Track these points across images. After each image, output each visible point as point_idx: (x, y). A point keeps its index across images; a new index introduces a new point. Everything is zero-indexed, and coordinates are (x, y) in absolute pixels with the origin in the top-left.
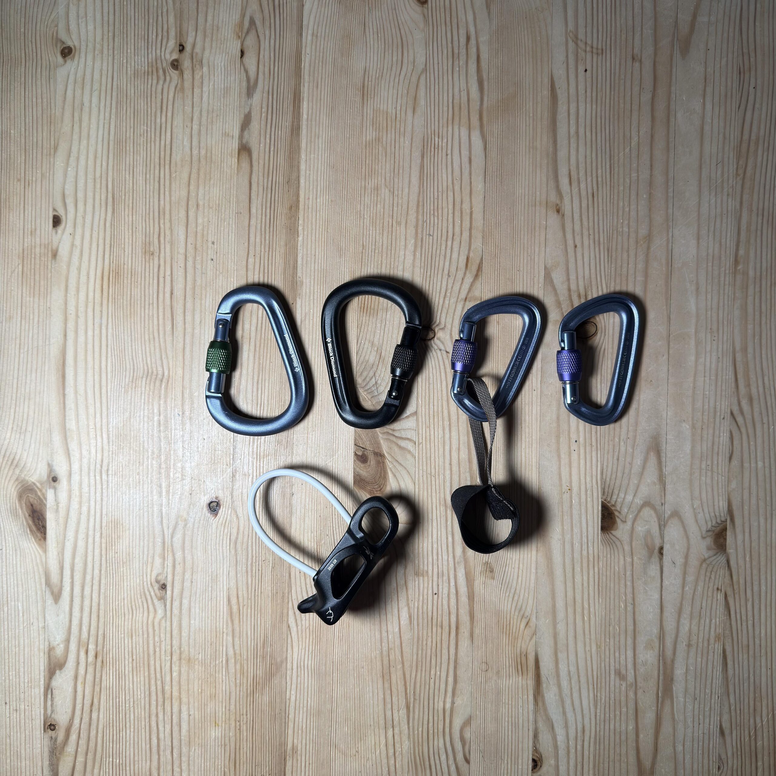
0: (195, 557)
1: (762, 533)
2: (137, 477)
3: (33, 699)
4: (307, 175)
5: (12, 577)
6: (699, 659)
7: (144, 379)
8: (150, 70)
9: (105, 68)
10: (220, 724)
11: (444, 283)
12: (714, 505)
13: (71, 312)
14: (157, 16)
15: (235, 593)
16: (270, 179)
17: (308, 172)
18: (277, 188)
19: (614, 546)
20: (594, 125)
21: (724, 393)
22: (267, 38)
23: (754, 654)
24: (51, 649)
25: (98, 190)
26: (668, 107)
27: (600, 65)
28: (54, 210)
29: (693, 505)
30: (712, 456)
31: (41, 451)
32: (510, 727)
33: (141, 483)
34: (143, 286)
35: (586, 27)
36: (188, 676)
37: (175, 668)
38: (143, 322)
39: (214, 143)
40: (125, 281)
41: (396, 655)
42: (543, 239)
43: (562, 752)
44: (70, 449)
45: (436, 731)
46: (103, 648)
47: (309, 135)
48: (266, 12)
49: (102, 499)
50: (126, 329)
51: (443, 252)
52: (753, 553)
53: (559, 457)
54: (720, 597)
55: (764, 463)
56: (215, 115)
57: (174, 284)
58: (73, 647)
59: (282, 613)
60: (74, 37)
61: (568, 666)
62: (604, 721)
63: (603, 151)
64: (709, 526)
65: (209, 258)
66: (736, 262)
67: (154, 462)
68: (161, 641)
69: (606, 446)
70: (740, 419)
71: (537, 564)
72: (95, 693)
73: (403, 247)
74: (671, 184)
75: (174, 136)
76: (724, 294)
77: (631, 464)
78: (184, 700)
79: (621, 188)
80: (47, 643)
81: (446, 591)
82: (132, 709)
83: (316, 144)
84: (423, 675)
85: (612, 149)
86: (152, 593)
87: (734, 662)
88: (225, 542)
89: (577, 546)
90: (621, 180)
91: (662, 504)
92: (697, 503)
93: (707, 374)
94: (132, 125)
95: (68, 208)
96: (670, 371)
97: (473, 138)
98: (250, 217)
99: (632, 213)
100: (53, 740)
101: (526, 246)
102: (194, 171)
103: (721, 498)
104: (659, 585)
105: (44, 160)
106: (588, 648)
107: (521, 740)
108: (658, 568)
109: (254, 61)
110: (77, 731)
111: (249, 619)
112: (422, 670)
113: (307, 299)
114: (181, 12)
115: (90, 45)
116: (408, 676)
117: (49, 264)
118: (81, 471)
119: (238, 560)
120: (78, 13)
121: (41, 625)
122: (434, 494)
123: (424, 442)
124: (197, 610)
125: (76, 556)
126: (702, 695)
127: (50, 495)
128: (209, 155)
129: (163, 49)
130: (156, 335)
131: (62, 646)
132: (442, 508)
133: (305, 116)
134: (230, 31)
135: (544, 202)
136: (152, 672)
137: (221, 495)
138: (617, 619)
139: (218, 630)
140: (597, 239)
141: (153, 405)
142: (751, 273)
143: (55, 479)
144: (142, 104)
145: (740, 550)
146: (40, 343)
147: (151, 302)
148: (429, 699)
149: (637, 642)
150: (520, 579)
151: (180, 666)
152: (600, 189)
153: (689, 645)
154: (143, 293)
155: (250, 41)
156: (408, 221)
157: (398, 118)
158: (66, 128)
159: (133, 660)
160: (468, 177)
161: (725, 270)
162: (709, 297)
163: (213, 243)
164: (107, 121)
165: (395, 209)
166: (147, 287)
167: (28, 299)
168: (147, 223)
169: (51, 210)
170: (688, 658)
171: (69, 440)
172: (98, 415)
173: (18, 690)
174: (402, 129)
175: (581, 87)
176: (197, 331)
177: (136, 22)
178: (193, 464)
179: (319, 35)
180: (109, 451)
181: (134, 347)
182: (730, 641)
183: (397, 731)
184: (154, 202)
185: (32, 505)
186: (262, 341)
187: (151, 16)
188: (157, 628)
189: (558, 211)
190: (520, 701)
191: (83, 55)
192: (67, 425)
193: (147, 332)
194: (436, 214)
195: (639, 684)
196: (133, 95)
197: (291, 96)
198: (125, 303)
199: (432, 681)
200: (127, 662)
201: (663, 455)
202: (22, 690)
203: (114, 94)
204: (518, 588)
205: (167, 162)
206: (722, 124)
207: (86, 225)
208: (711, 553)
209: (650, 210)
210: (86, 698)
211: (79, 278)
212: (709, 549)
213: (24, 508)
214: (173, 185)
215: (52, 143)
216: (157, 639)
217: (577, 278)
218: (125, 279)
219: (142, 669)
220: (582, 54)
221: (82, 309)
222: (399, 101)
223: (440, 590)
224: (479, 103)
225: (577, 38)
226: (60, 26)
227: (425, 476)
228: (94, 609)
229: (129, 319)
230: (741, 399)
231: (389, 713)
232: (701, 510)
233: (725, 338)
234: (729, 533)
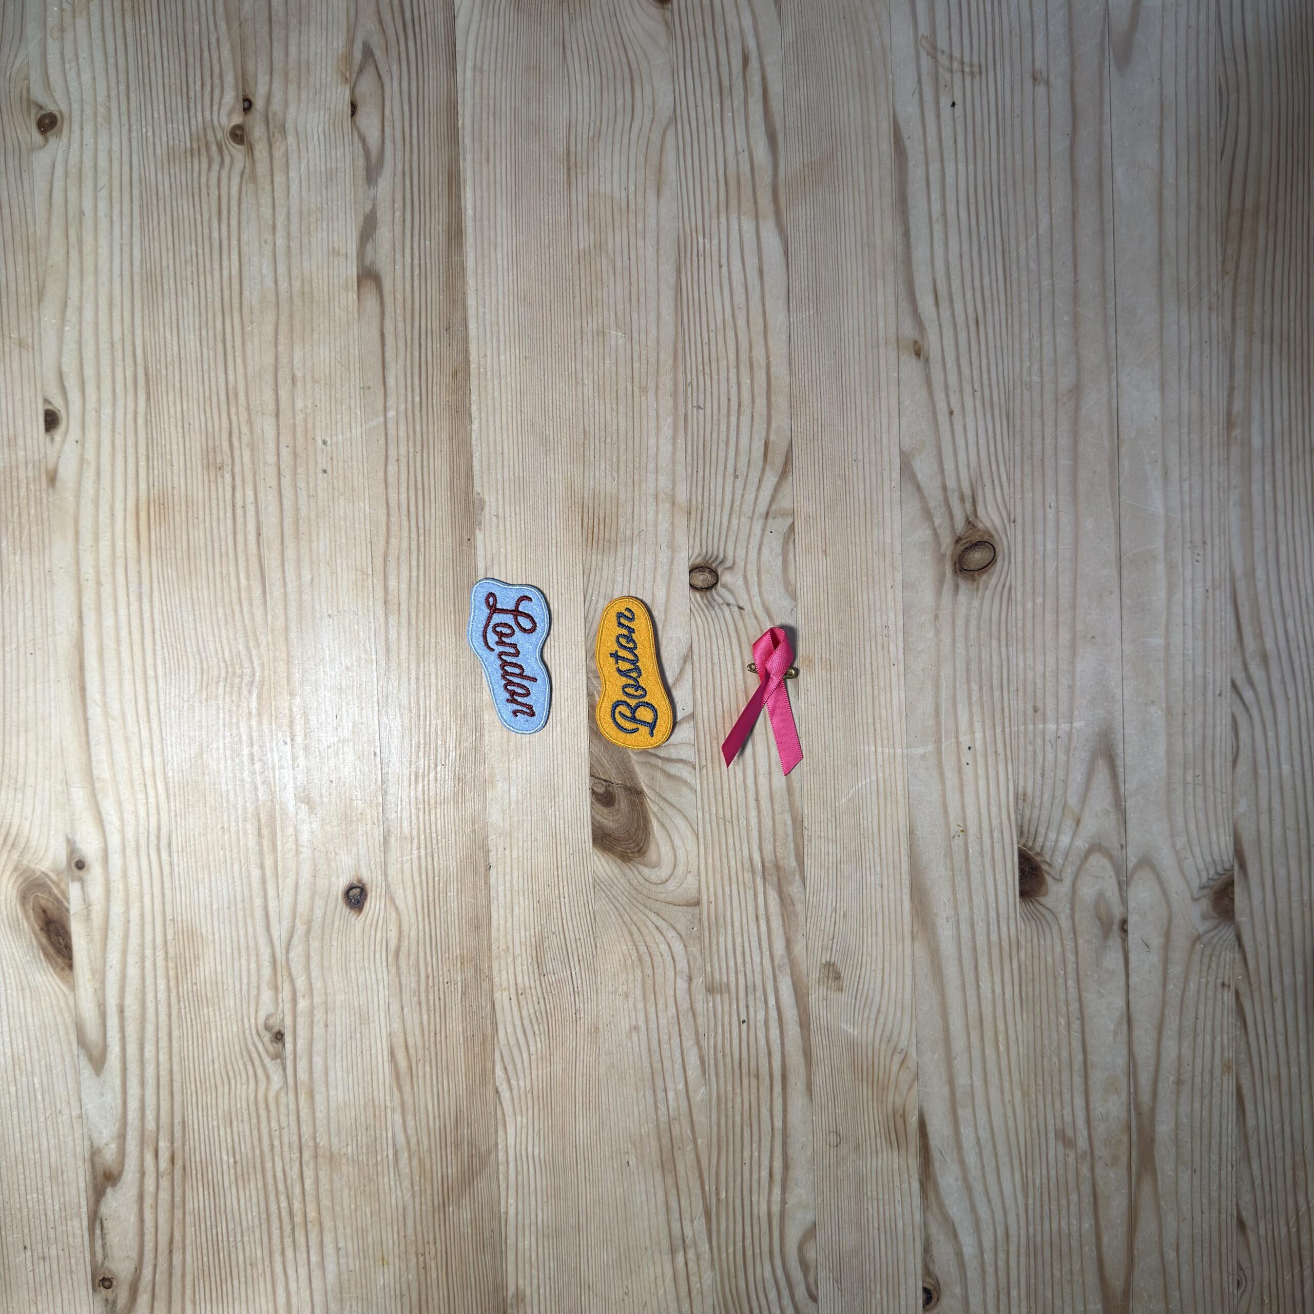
0: (330, 984)
1: (1295, 886)
2: (221, 853)
3: (71, 1238)
4: (480, 314)
5: (19, 1036)
6: (1197, 1105)
7: (221, 684)
8: (195, 146)
9: (116, 148)
10: (391, 1261)
11: (729, 489)
12: (1210, 843)
13: (87, 576)
14: (202, 51)
15: (402, 1039)
16: (417, 325)
17: (481, 309)
18: (429, 340)
19: (1044, 922)
20: (972, 200)
21: (1218, 651)
22: (395, 78)
23: (1290, 1089)
24: (95, 1153)
25: (119, 362)
26: (1100, 160)
27: (977, 92)
28: (46, 401)
29: (1174, 846)
30: (1204, 760)
31: (53, 819)
32: (883, 1237)
33: (229, 862)
34: (208, 525)
35: (950, 27)
36: (332, 1185)
37: (309, 1173)
38: (212, 587)
39: (314, 268)
40: (177, 518)
41: (682, 1129)
42: (894, 403)
43: (972, 1273)
44: (103, 811)
45: (757, 1251)
46: (184, 1145)
47: (479, 243)
48: (391, 32)
49: (163, 895)
50: (183, 600)
51: (723, 437)
52: (1280, 920)
53: (942, 775)
54: (1228, 997)
55: (1292, 766)
56: (313, 219)
57: (263, 518)
58: (132, 1146)
59: (484, 1070)
60: (59, 94)
61: (976, 1129)
62: (1042, 1218)
63: (991, 244)
64: (1204, 879)
65: (319, 470)
66: (1230, 425)
67: (249, 826)
68: (281, 1129)
69: (1022, 753)
70: (1248, 695)
71: (913, 961)
72: (176, 1222)
73: (654, 431)
74: (1110, 294)
75: (245, 260)
76: (1211, 480)
77: (1065, 782)
78: (328, 1223)
79: (1025, 306)
80: (87, 1143)
81: (761, 1016)
82: (240, 1245)
83: (493, 259)
84: (731, 1159)
85: (1006, 240)
86: (261, 1048)
87: (1256, 1106)
88: (378, 956)
89: (980, 928)
90: (1024, 293)
91: (1122, 847)
92: (1181, 841)
93: (1189, 620)
94: (171, 246)
95: (70, 396)
96: (1125, 618)
97: (763, 234)
98: (385, 394)
99: (1045, 349)
100: (110, 1304)
101: (865, 417)
102: (284, 319)
103: (1221, 831)
104: (1122, 983)
105: (22, 314)
106: (1007, 1097)
107: (901, 1256)
108: (1120, 956)
109: (376, 122)
110: (149, 1288)
111: (428, 1082)
112: (727, 1151)
113: (494, 530)
114: (243, 42)
115: (88, 111)
116: (705, 1164)
117: (44, 496)
118: (124, 849)
119: (403, 982)
120: (62, 54)
121: (74, 1114)
122: (732, 853)
123: (709, 765)
124: (339, 1073)
125: (127, 993)
126: (1206, 1166)
127: (74, 890)
128: (307, 289)
129: (215, 108)
130: (236, 607)
131: (113, 1146)
132: (748, 876)
133: (470, 212)
134: (329, 69)
135: (894, 340)
136: (270, 1180)
137: (366, 877)
138: (1055, 1044)
139: (377, 1103)
140: (987, 397)
141: (238, 728)
142: (1256, 441)
143: (80, 865)
144: (185, 208)
145: (1258, 915)
146: (38, 631)
147: (223, 551)
148: (742, 1199)
149: (1090, 1082)
150: (886, 987)
151: (316, 1169)
152: (989, 311)
153: (1179, 1082)
154: (209, 537)
155: (367, 85)
156: (661, 385)
157: (632, 207)
158: (57, 256)
159: (235, 1162)
160: (759, 304)
161: (1211, 439)
162: (1186, 487)
163: (325, 442)
164: (126, 241)
165: (636, 365)
166: (214, 525)
167: (11, 557)
168: (208, 415)
169: (40, 401)
170: (1178, 1103)
171: (99, 797)
172: (147, 751)
173: (43, 1224)
174: (640, 226)
175: (947, 133)
176: (306, 597)
177: (166, 64)
178: (314, 826)
179: (485, 67)
180: (169, 812)
181: (199, 630)
182: (1248, 1070)
183: (691, 1254)
184: (217, 377)
185: (44, 911)
186: (421, 606)
187: (190, 51)
188: (272, 1106)
189: (918, 354)
190: (897, 1192)
191: (76, 127)
192: (95, 772)
193: (219, 604)
194: (707, 370)
195: (1097, 1153)
196: (168, 192)
197: (443, 178)
198: (179, 555)
199: (746, 1168)
200: (225, 1167)
201: (1119, 762)
202: (51, 1224)
203: (136, 192)
204: (884, 1003)
205: (236, 305)
206: (1194, 185)
207: (103, 424)
208: (1209, 924)
209: (1076, 343)
210: (160, 1231)
211: (97, 516)
212: (1204, 917)
213: (32, 919)
214: (249, 345)
215: (34, 284)
216: (274, 1125)
217: (957, 467)
218: (177, 514)
219: (252, 1176)
220: (945, 75)
221: (105, 569)
222: (632, 177)
223: (752, 1014)
224: (770, 173)
225: (935, 48)
226: (32, 79)
227: (714, 823)
228: (164, 1081)
229: (188, 583)
230: (1249, 660)
231: (676, 1227)
232: (1189, 854)
233: (1216, 554)
234: (1237, 889)
